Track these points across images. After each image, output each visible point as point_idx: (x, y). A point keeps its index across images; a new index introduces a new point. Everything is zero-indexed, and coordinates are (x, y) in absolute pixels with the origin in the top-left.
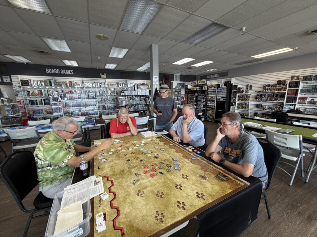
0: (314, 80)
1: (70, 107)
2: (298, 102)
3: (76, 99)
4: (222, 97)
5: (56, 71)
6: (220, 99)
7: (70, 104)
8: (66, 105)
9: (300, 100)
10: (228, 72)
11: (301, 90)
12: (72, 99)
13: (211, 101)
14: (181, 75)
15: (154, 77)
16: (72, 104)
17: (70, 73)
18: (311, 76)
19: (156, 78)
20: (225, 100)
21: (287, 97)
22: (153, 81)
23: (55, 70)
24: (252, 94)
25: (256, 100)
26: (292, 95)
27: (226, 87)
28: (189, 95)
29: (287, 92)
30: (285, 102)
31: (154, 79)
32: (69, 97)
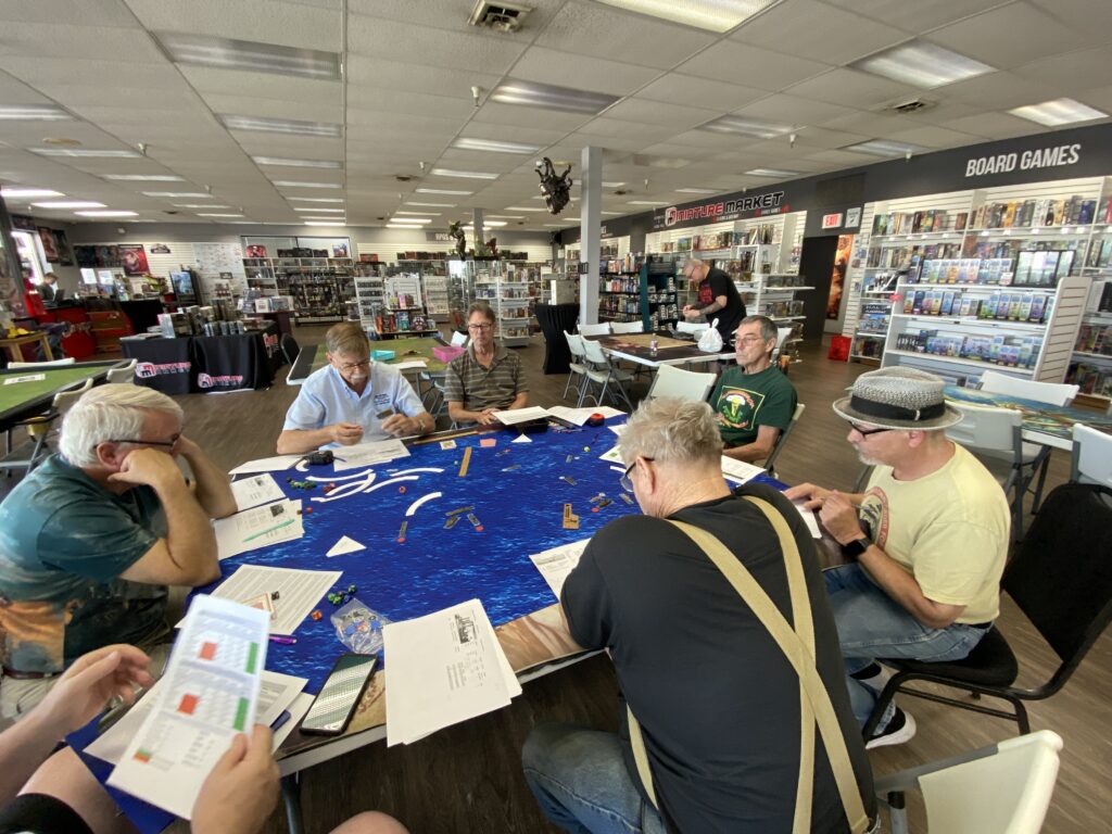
1: (929, 314)
3: (967, 282)
5: (1005, 163)
7: (934, 303)
8: (915, 305)
12: (947, 282)
16: (939, 304)
17: (1064, 159)
23: (1000, 157)
32: (941, 272)
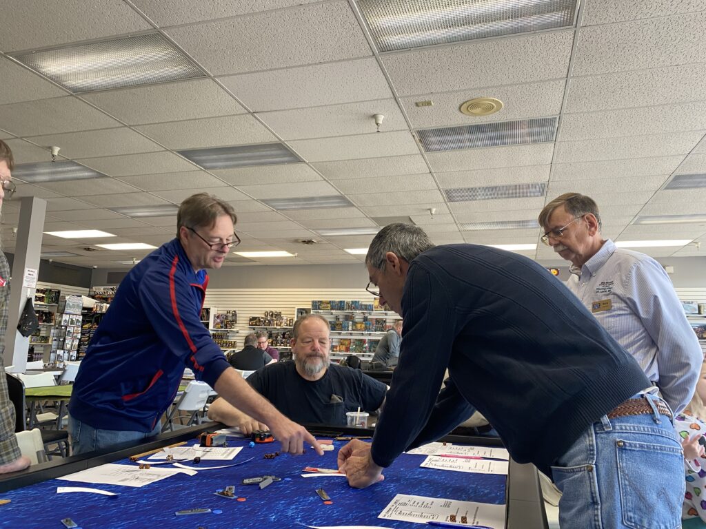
15: (26, 269)
19: (31, 273)
22: (25, 279)
31: (26, 273)
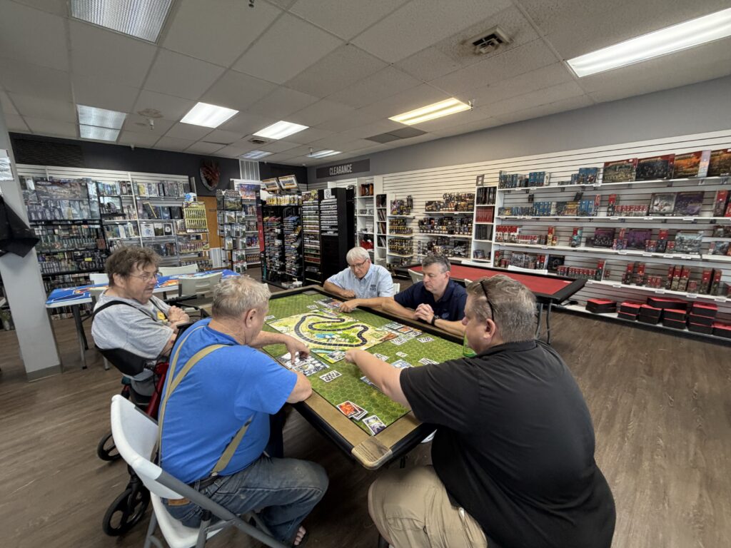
0: (520, 186)
2: (496, 238)
4: (332, 227)
6: (326, 231)
9: (499, 233)
10: (369, 160)
11: (500, 209)
13: (312, 235)
14: (262, 164)
18: (513, 176)
20: (336, 234)
21: (477, 225)
24: (416, 217)
25: (423, 232)
26: (486, 220)
27: (336, 198)
28: (265, 219)
29: (475, 212)
30: (473, 237)
